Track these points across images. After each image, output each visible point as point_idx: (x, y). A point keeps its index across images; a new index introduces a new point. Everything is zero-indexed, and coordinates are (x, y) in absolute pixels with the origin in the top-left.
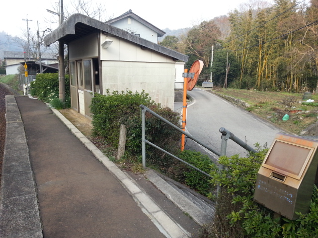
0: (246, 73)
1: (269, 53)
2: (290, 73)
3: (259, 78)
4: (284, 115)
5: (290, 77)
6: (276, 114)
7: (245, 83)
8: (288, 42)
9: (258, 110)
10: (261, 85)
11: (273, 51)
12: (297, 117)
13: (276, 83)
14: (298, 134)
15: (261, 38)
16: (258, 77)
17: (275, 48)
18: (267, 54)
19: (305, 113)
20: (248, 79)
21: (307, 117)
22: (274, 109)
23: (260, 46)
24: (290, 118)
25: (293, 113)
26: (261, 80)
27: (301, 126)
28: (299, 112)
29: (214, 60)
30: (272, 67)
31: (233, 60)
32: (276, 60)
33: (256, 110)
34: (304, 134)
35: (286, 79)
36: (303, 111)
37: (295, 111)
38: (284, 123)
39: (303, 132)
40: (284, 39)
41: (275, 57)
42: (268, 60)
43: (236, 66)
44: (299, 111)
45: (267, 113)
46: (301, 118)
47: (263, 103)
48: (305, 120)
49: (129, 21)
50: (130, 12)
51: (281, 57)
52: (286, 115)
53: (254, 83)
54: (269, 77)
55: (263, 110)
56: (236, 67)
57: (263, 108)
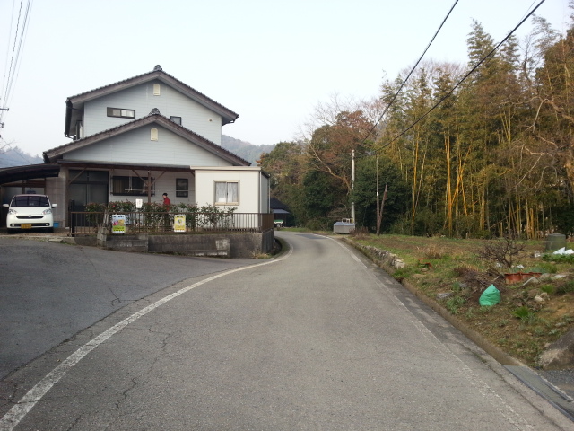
0: (422, 204)
1: (466, 158)
2: (513, 198)
3: (450, 212)
4: (486, 287)
5: (515, 209)
6: (464, 285)
7: (421, 223)
8: (504, 135)
9: (421, 276)
10: (454, 228)
11: (474, 154)
12: (526, 295)
13: (486, 223)
14: (532, 361)
15: (447, 129)
16: (447, 211)
17: (477, 149)
18: (462, 163)
19: (550, 281)
20: (427, 215)
21: (560, 292)
22: (460, 273)
23: (448, 146)
24: (503, 299)
25: (515, 280)
26: (453, 215)
27: (539, 329)
28: (534, 279)
29: (356, 178)
30: (474, 187)
31: (395, 177)
32: (482, 173)
33: (417, 275)
34: (555, 362)
35: (507, 214)
36: (545, 276)
37: (519, 275)
38: (483, 313)
39: (550, 355)
40: (494, 129)
41: (479, 168)
42: (466, 174)
43: (402, 190)
44: (531, 274)
45: (441, 284)
46: (538, 298)
47: (438, 256)
48: (553, 305)
49: (157, 90)
50: (158, 69)
51: (490, 166)
52: (491, 289)
53: (441, 224)
54: (469, 210)
55: (433, 275)
56: (402, 192)
57: (435, 270)
